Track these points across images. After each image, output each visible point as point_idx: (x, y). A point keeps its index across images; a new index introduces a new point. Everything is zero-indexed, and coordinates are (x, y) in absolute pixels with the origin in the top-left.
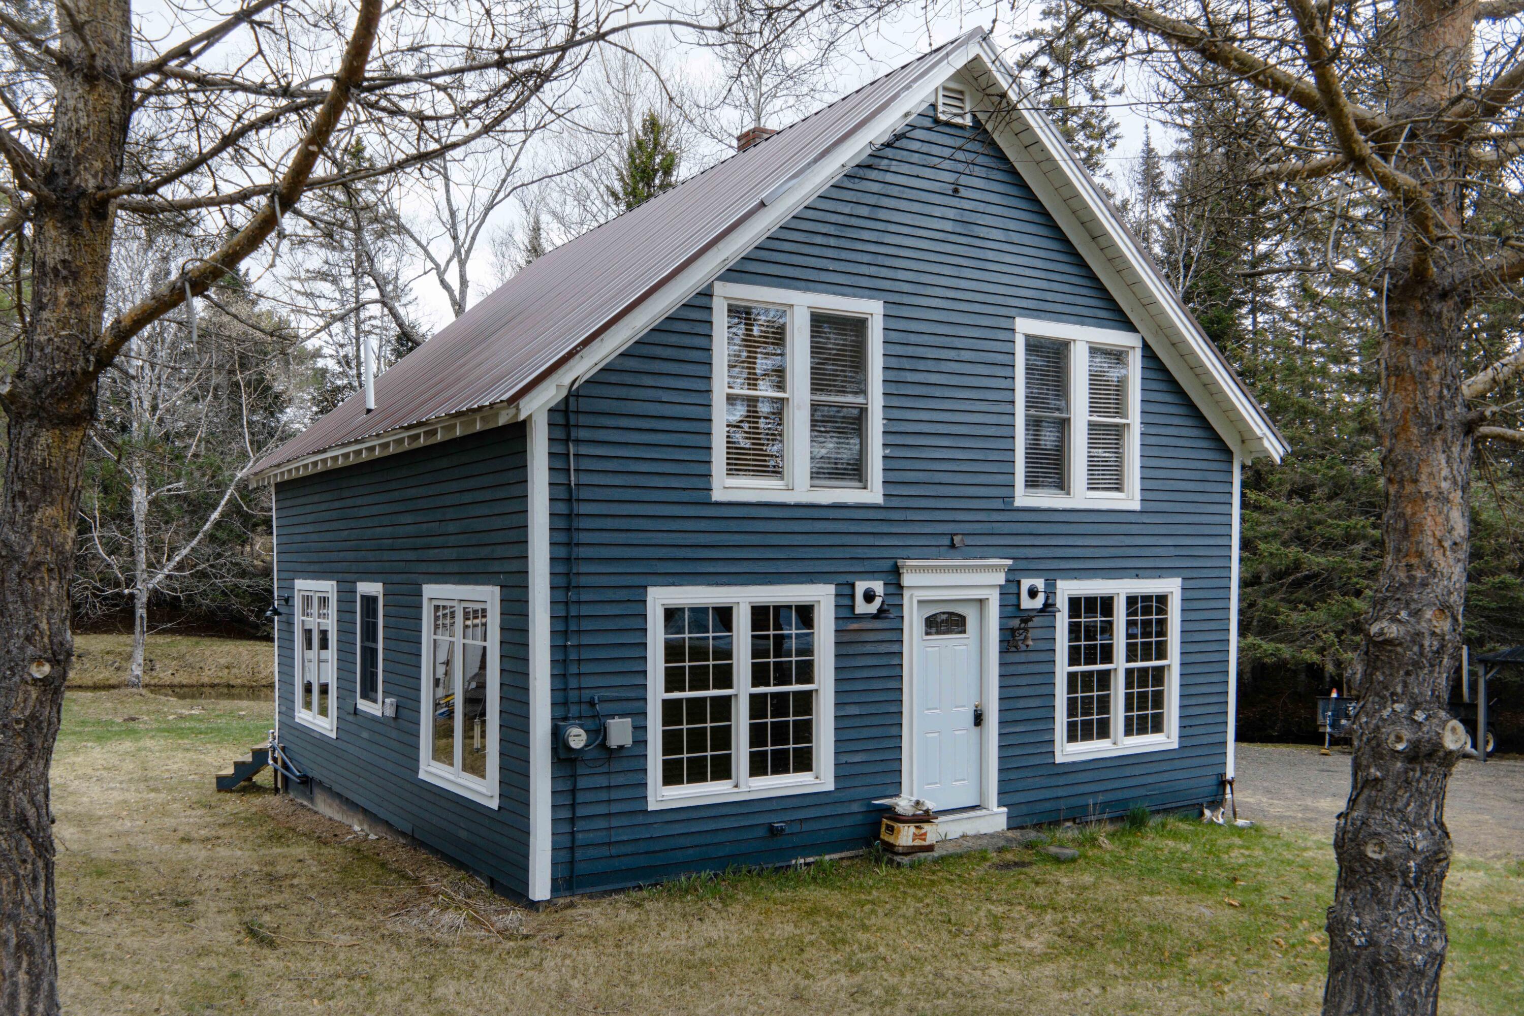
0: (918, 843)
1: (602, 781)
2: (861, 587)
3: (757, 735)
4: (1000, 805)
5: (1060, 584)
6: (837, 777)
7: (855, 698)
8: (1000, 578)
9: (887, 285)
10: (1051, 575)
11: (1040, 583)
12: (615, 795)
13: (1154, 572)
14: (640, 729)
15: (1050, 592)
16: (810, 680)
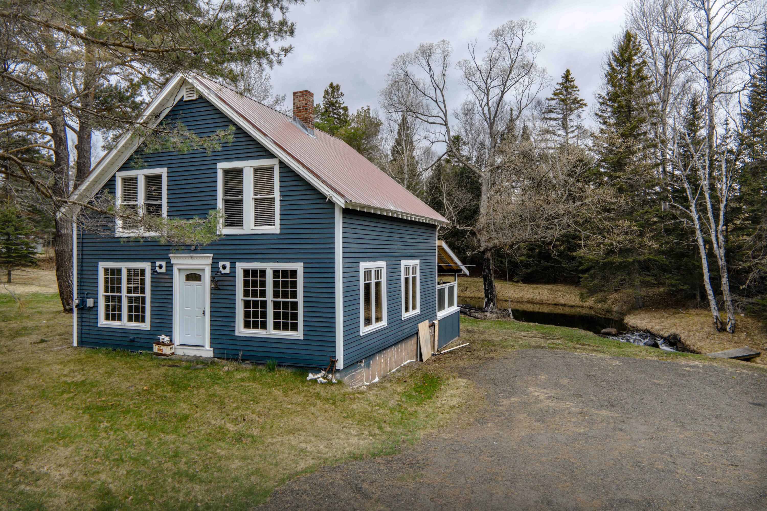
0: (159, 352)
1: (88, 316)
2: (158, 263)
3: (130, 309)
4: (211, 347)
5: (237, 264)
6: (151, 326)
7: (157, 300)
8: (210, 262)
9: (168, 162)
10: (233, 261)
11: (228, 264)
12: (91, 320)
13: (288, 260)
14: (96, 303)
15: (233, 267)
16: (144, 294)
